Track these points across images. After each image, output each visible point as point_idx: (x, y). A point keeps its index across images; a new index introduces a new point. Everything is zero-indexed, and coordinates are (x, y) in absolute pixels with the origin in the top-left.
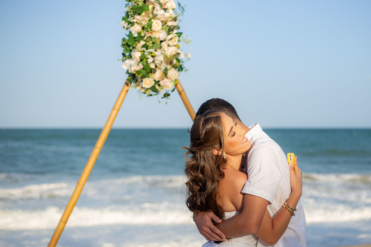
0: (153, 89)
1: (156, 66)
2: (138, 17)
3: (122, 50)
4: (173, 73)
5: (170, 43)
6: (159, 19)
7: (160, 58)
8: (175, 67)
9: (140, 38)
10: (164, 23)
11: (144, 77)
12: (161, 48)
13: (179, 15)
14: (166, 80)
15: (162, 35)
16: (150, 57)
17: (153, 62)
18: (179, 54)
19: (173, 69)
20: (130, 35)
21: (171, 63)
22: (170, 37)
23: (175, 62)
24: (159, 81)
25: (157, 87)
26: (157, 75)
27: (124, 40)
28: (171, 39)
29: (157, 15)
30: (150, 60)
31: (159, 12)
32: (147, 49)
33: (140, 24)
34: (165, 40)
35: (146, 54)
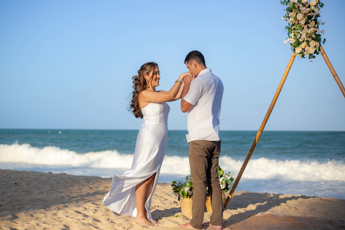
1: (303, 40)
2: (291, 14)
3: (287, 33)
5: (309, 25)
6: (301, 13)
12: (303, 28)
14: (309, 47)
15: (303, 21)
17: (301, 37)
19: (314, 41)
20: (289, 24)
21: (310, 37)
23: (314, 36)
24: (304, 49)
25: (304, 52)
26: (303, 45)
31: (302, 8)
33: (292, 17)
34: (305, 24)
35: (296, 33)
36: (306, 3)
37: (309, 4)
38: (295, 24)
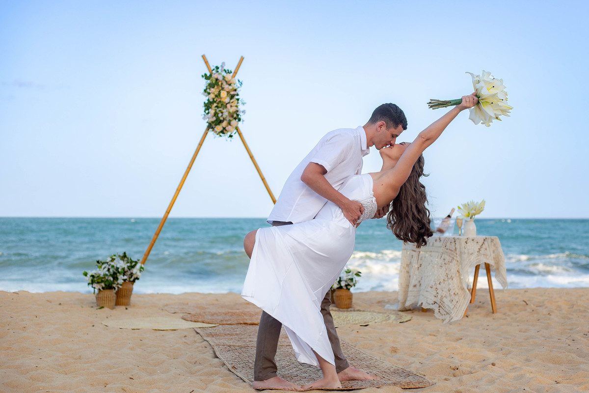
0: (222, 132)
1: (224, 119)
2: (212, 90)
3: (204, 108)
4: (234, 122)
5: (232, 104)
6: (225, 90)
7: (226, 114)
8: (235, 119)
9: (214, 102)
10: (228, 93)
11: (216, 125)
12: (226, 107)
13: (239, 87)
14: (229, 126)
15: (227, 100)
16: (220, 113)
17: (222, 116)
18: (237, 111)
19: (234, 120)
20: (208, 100)
21: (232, 116)
22: (232, 101)
23: (235, 116)
25: (225, 131)
26: (224, 124)
27: (205, 103)
28: (233, 102)
29: (224, 88)
30: (220, 115)
31: (226, 86)
32: (218, 108)
33: (214, 93)
34: (229, 103)
35: (217, 111)
36: (229, 81)
37: (231, 82)
38: (217, 102)
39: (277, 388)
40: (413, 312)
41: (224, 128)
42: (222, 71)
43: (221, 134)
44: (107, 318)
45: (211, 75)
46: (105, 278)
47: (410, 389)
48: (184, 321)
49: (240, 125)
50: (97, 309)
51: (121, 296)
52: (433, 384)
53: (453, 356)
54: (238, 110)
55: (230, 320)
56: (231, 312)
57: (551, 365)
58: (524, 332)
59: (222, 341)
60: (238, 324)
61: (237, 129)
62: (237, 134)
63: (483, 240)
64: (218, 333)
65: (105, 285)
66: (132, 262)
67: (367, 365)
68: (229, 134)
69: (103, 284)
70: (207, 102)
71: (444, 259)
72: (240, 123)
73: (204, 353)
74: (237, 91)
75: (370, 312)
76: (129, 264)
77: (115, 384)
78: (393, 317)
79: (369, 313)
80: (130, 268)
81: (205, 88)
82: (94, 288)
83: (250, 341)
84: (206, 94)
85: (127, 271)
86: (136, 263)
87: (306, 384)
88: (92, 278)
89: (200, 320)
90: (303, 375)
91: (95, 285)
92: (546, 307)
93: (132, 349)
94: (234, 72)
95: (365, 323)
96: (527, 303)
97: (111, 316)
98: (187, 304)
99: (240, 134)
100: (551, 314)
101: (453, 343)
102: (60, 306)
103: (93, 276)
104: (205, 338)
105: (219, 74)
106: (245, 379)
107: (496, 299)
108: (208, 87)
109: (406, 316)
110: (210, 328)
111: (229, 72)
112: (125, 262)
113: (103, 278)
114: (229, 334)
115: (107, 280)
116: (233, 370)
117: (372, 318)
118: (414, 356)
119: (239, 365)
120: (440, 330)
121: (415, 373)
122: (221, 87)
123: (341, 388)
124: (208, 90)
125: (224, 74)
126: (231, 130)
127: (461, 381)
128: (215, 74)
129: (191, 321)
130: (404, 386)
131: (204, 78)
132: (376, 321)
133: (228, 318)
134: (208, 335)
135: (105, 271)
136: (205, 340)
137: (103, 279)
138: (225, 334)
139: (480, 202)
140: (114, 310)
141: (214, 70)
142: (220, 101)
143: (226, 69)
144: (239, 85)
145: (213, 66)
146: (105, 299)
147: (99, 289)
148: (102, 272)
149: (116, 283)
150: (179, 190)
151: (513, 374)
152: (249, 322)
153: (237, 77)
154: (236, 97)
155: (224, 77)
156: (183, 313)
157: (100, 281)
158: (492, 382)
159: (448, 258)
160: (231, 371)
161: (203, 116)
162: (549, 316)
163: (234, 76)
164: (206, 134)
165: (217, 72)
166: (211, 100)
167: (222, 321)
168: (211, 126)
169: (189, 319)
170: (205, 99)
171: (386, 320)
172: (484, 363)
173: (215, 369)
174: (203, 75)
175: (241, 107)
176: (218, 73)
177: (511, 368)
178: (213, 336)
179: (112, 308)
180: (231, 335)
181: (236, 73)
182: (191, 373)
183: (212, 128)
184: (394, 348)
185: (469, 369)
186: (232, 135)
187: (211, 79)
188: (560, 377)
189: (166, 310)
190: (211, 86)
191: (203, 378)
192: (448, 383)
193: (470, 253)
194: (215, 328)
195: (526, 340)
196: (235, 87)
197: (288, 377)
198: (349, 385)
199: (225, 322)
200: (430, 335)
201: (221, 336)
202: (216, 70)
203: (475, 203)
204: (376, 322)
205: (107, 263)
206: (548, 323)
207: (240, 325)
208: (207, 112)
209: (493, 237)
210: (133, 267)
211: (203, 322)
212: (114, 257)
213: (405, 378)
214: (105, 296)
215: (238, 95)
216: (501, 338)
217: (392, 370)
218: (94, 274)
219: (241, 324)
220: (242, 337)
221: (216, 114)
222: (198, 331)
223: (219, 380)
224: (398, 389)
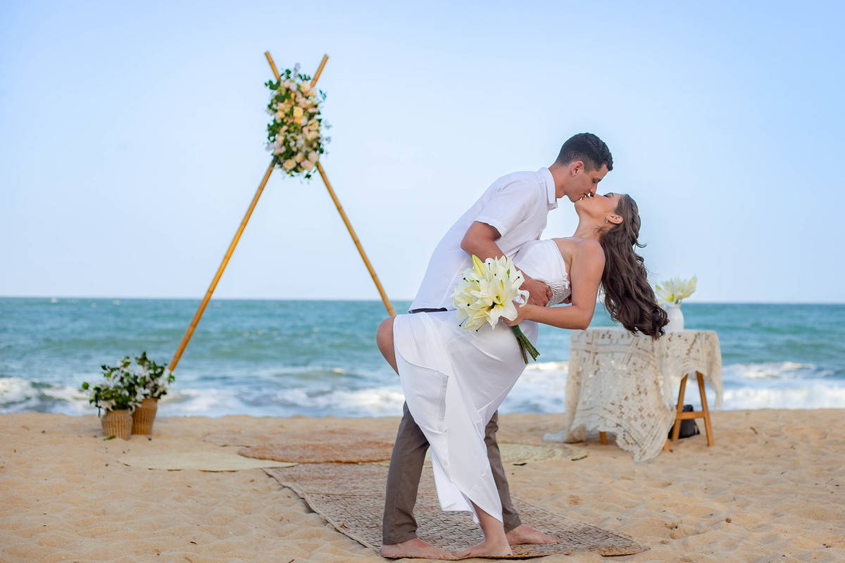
0: (295, 169)
1: (298, 149)
2: (281, 105)
3: (267, 134)
4: (313, 155)
5: (311, 128)
6: (300, 106)
7: (301, 142)
8: (315, 150)
9: (283, 123)
10: (305, 110)
11: (286, 159)
12: (302, 132)
13: (321, 102)
14: (306, 161)
15: (303, 121)
16: (292, 140)
17: (295, 145)
18: (319, 138)
19: (314, 152)
20: (275, 121)
21: (311, 146)
22: (311, 122)
23: (315, 145)
25: (299, 169)
26: (299, 157)
27: (269, 125)
28: (311, 125)
29: (298, 103)
30: (292, 144)
31: (301, 100)
32: (289, 133)
33: (283, 111)
34: (306, 125)
35: (288, 137)
36: (307, 93)
37: (310, 93)
38: (288, 124)
39: (418, 556)
40: (586, 445)
41: (299, 164)
42: (295, 77)
43: (294, 173)
44: (124, 452)
45: (278, 83)
46: (117, 391)
47: (612, 556)
48: (242, 458)
49: (323, 159)
50: (104, 440)
51: (139, 420)
52: (647, 550)
53: (664, 508)
54: (319, 136)
55: (314, 456)
56: (313, 445)
57: (813, 522)
58: (761, 474)
59: (310, 488)
60: (327, 462)
61: (318, 165)
62: (317, 172)
63: (694, 336)
64: (302, 476)
65: (117, 403)
66: (155, 368)
67: (540, 523)
68: (305, 172)
69: (113, 402)
70: (272, 124)
71: (634, 364)
72: (322, 156)
73: (289, 506)
74: (318, 108)
75: (522, 444)
76: (152, 372)
77: (172, 551)
78: (559, 452)
79: (521, 447)
80: (154, 377)
81: (269, 103)
82: (100, 407)
83: (355, 488)
84: (271, 111)
85: (149, 382)
86: (163, 368)
87: (458, 549)
88: (96, 392)
89: (267, 456)
90: (451, 537)
91: (101, 403)
92: (786, 438)
93: (178, 499)
94: (314, 79)
95: (519, 461)
96: (757, 430)
97: (129, 450)
98: (240, 432)
99: (322, 174)
100: (795, 447)
101: (660, 490)
102: (44, 435)
103: (98, 389)
104: (284, 484)
105: (291, 81)
106: (365, 543)
107: (713, 425)
108: (275, 101)
109: (580, 451)
110: (287, 469)
111: (306, 79)
112: (146, 368)
113: (113, 392)
114: (319, 477)
115: (120, 395)
116: (342, 530)
117: (528, 453)
118: (606, 509)
119: (350, 523)
120: (636, 470)
121: (616, 533)
122: (295, 100)
123: (512, 555)
124: (274, 106)
125: (298, 81)
126: (309, 167)
127: (685, 545)
128: (284, 81)
129: (255, 458)
130: (605, 552)
131: (269, 86)
132: (536, 457)
133: (309, 453)
134: (287, 480)
135: (116, 382)
136: (284, 487)
137: (114, 394)
138: (313, 478)
139: (689, 279)
140: (130, 441)
141: (283, 75)
142: (293, 123)
143: (302, 75)
144: (320, 97)
145: (282, 69)
146: (117, 424)
147: (108, 410)
148: (112, 383)
149: (133, 399)
150: (227, 258)
151: (759, 535)
152: (344, 459)
153: (319, 86)
154: (317, 117)
155: (299, 87)
156: (238, 446)
157: (108, 396)
158: (732, 545)
159: (640, 362)
160: (339, 531)
161: (266, 145)
162: (792, 450)
163: (313, 85)
164: (269, 172)
165: (288, 78)
166: (279, 121)
167: (301, 457)
168: (278, 160)
169: (250, 455)
170: (269, 119)
171: (549, 456)
172: (712, 519)
173: (315, 528)
174: (267, 82)
175: (324, 133)
176: (289, 80)
177: (754, 525)
178: (295, 481)
179: (127, 439)
180: (323, 478)
181: (316, 80)
182: (280, 535)
183: (280, 163)
184: (574, 497)
185: (693, 527)
186: (311, 173)
187: (279, 88)
188: (829, 538)
189: (211, 442)
190: (280, 99)
191: (302, 541)
192: (667, 548)
193: (676, 355)
194: (294, 469)
195: (766, 485)
196: (316, 103)
197: (429, 540)
198: (524, 551)
199: (306, 460)
200: (623, 478)
201: (308, 480)
202: (286, 74)
203: (682, 280)
204: (536, 460)
205: (118, 369)
206: (794, 461)
207: (330, 465)
208: (272, 138)
209: (709, 332)
210: (159, 375)
211: (273, 460)
212: (128, 361)
213: (602, 541)
214: (117, 419)
215: (319, 113)
216: (729, 483)
217: (580, 528)
218: (99, 386)
219: (331, 462)
220: (340, 481)
221: (285, 142)
222: (271, 472)
223: (328, 545)
224: (596, 556)
